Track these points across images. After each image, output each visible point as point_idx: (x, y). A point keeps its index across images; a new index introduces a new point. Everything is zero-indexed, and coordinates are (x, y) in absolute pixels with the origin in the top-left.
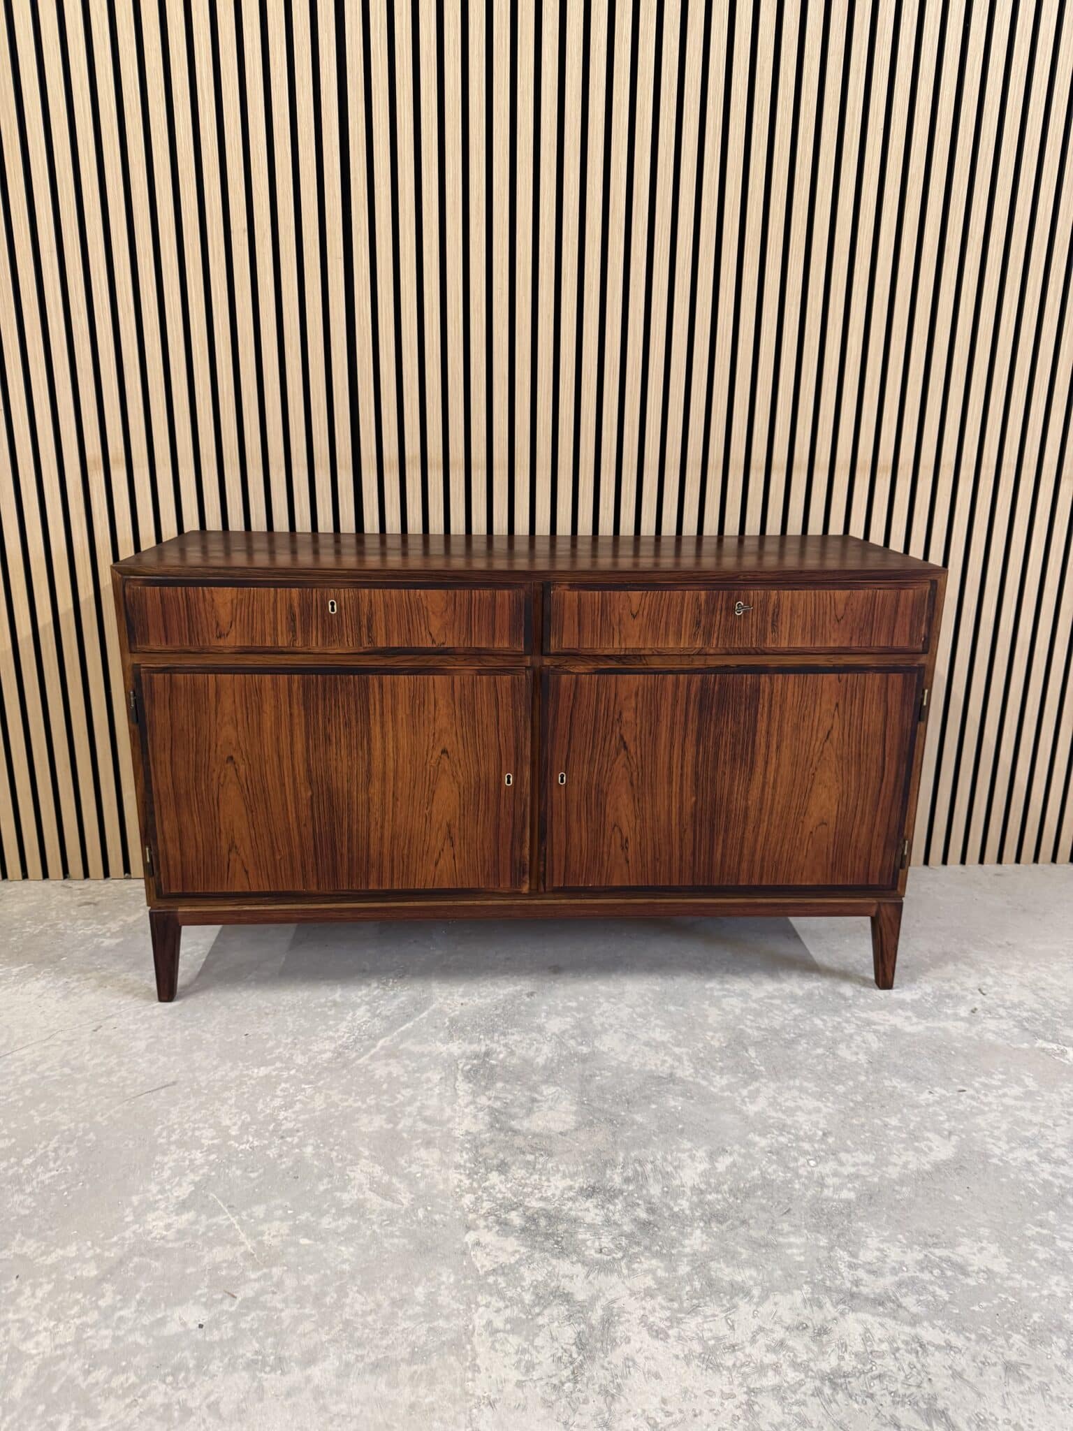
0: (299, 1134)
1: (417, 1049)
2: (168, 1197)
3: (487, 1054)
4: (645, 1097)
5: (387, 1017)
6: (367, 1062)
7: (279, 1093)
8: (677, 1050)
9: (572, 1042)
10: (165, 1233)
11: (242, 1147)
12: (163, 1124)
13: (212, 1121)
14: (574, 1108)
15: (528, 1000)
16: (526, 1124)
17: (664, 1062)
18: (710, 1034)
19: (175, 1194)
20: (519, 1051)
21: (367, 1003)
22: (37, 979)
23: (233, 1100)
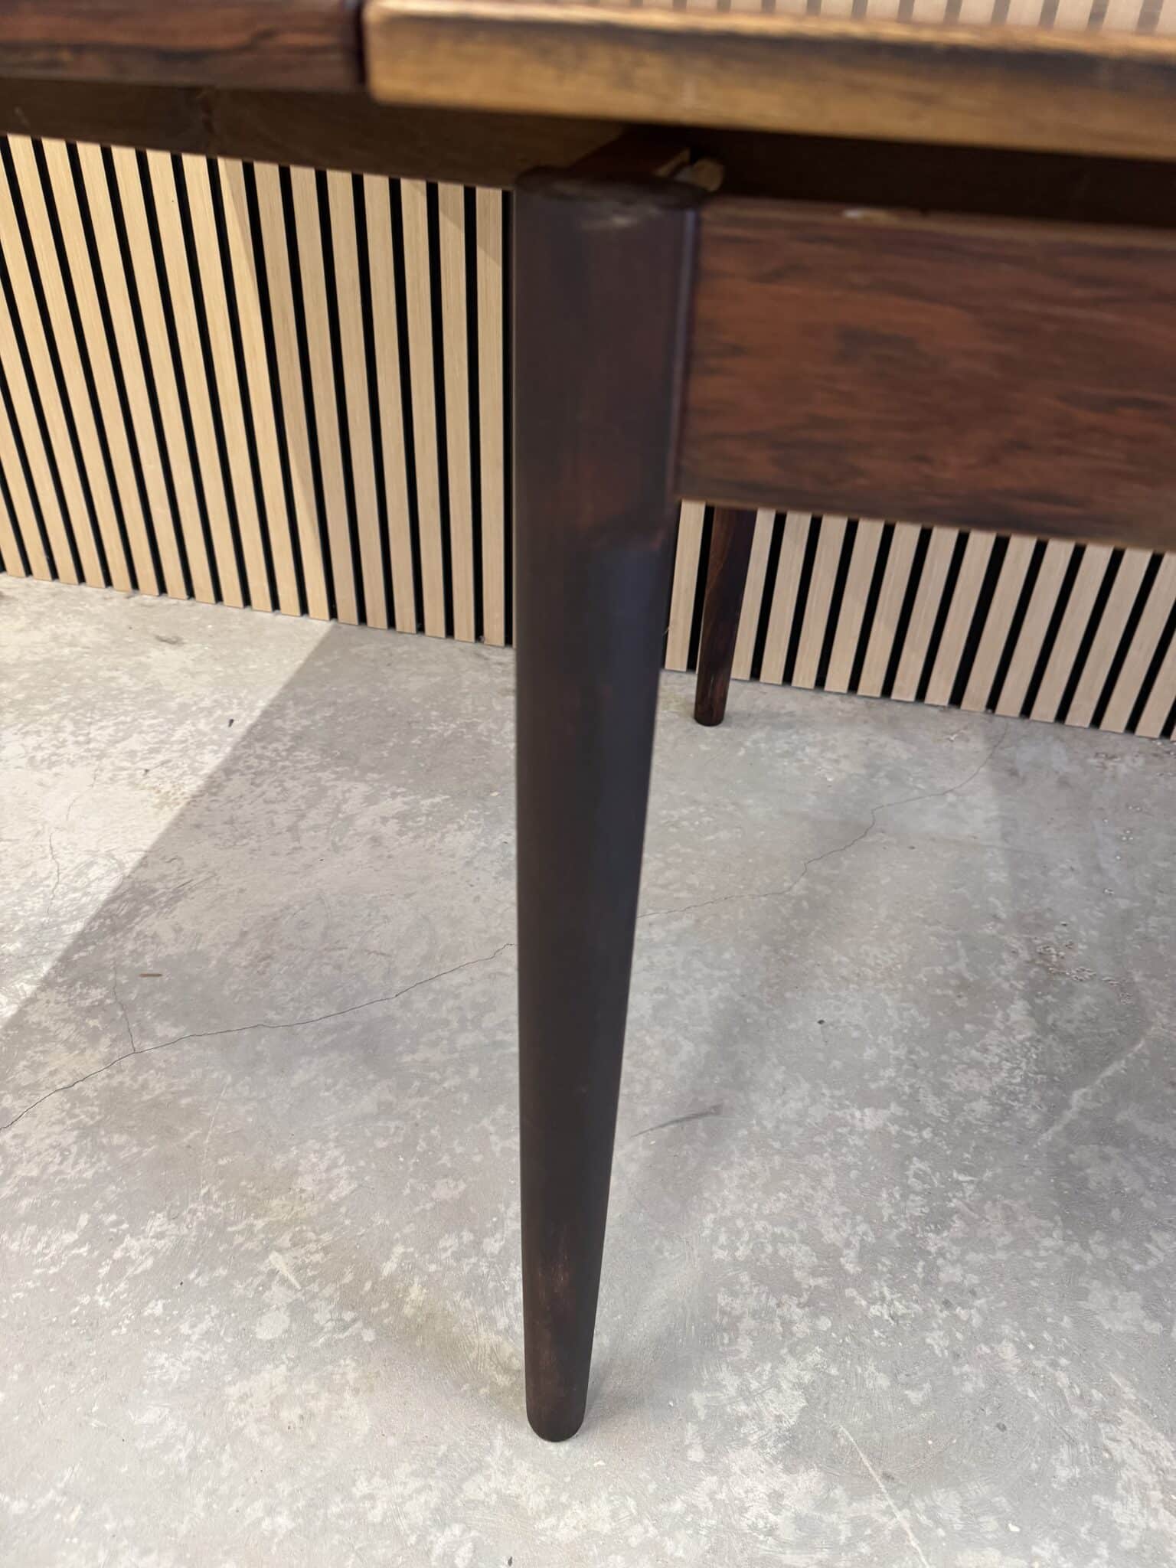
0: (978, 1303)
1: (1153, 1130)
2: (758, 1415)
5: (1071, 1036)
6: (1064, 1142)
7: (912, 1181)
10: (772, 1518)
11: (875, 1310)
12: (715, 1210)
13: (802, 1226)
19: (774, 1409)
21: (1024, 996)
22: (460, 828)
23: (832, 1177)
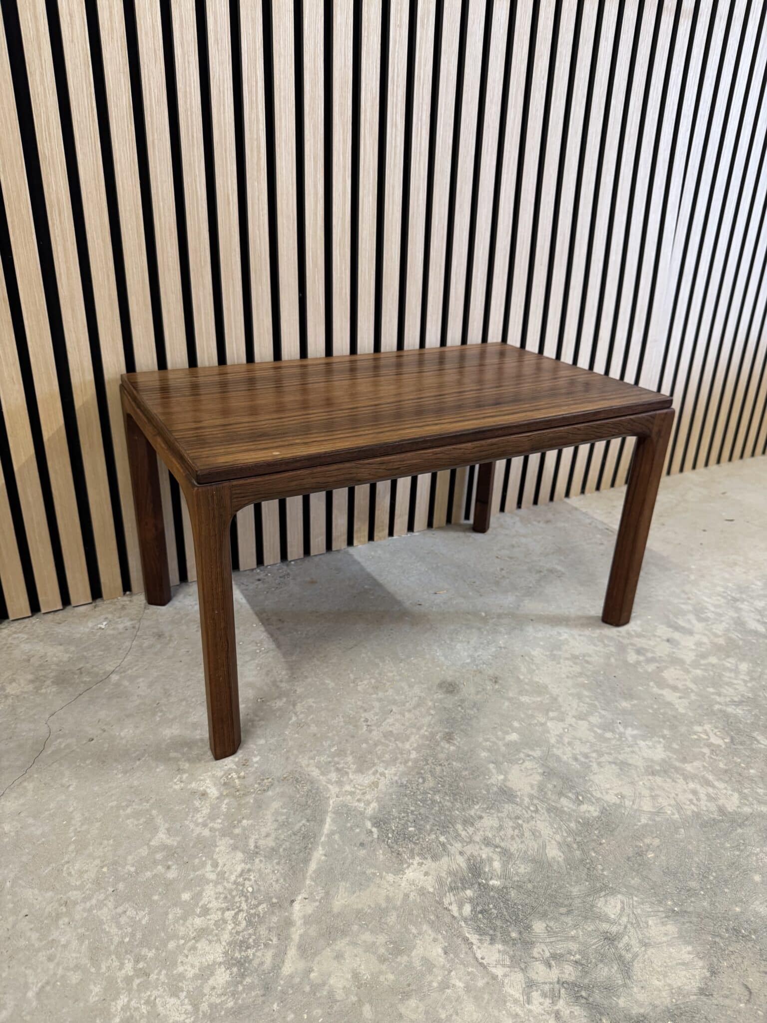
1: (364, 900)
3: (476, 869)
4: (733, 865)
6: (301, 965)
8: (688, 767)
9: (564, 801)
14: (671, 928)
15: (452, 748)
16: (641, 997)
17: (695, 792)
18: (698, 728)
20: (514, 847)
21: (224, 833)
